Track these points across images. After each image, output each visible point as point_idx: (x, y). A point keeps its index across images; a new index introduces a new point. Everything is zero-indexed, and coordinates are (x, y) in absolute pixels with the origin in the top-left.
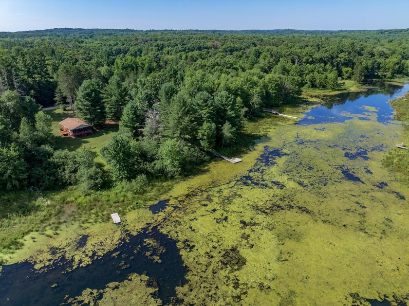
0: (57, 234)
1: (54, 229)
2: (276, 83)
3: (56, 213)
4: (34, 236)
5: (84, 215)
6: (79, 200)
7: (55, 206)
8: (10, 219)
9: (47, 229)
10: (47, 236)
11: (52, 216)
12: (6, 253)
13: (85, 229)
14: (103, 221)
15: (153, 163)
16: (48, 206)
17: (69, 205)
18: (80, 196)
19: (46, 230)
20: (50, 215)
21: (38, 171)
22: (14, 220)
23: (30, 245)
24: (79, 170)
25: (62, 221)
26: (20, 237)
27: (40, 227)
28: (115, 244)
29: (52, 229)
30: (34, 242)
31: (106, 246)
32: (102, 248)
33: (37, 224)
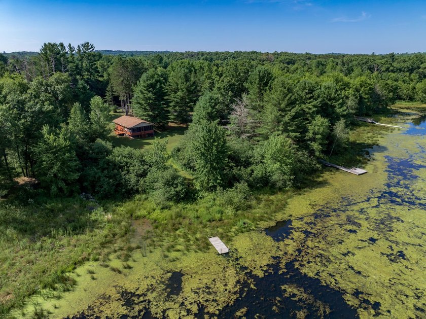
0: (129, 267)
1: (123, 258)
2: (370, 86)
3: (123, 232)
4: (91, 269)
5: (166, 238)
6: (154, 215)
7: (119, 223)
8: (54, 237)
9: (112, 257)
10: (114, 270)
11: (116, 237)
12: (48, 297)
13: (174, 261)
14: (200, 249)
15: (249, 169)
16: (109, 221)
17: (140, 221)
18: (154, 210)
19: (110, 260)
20: (114, 235)
21: (93, 171)
22: (60, 240)
23: (86, 284)
24: (149, 173)
25: (133, 245)
26: (70, 269)
27: (100, 254)
28: (232, 291)
29: (119, 258)
30: (93, 279)
31: (218, 294)
32: (211, 297)
33: (95, 248)
